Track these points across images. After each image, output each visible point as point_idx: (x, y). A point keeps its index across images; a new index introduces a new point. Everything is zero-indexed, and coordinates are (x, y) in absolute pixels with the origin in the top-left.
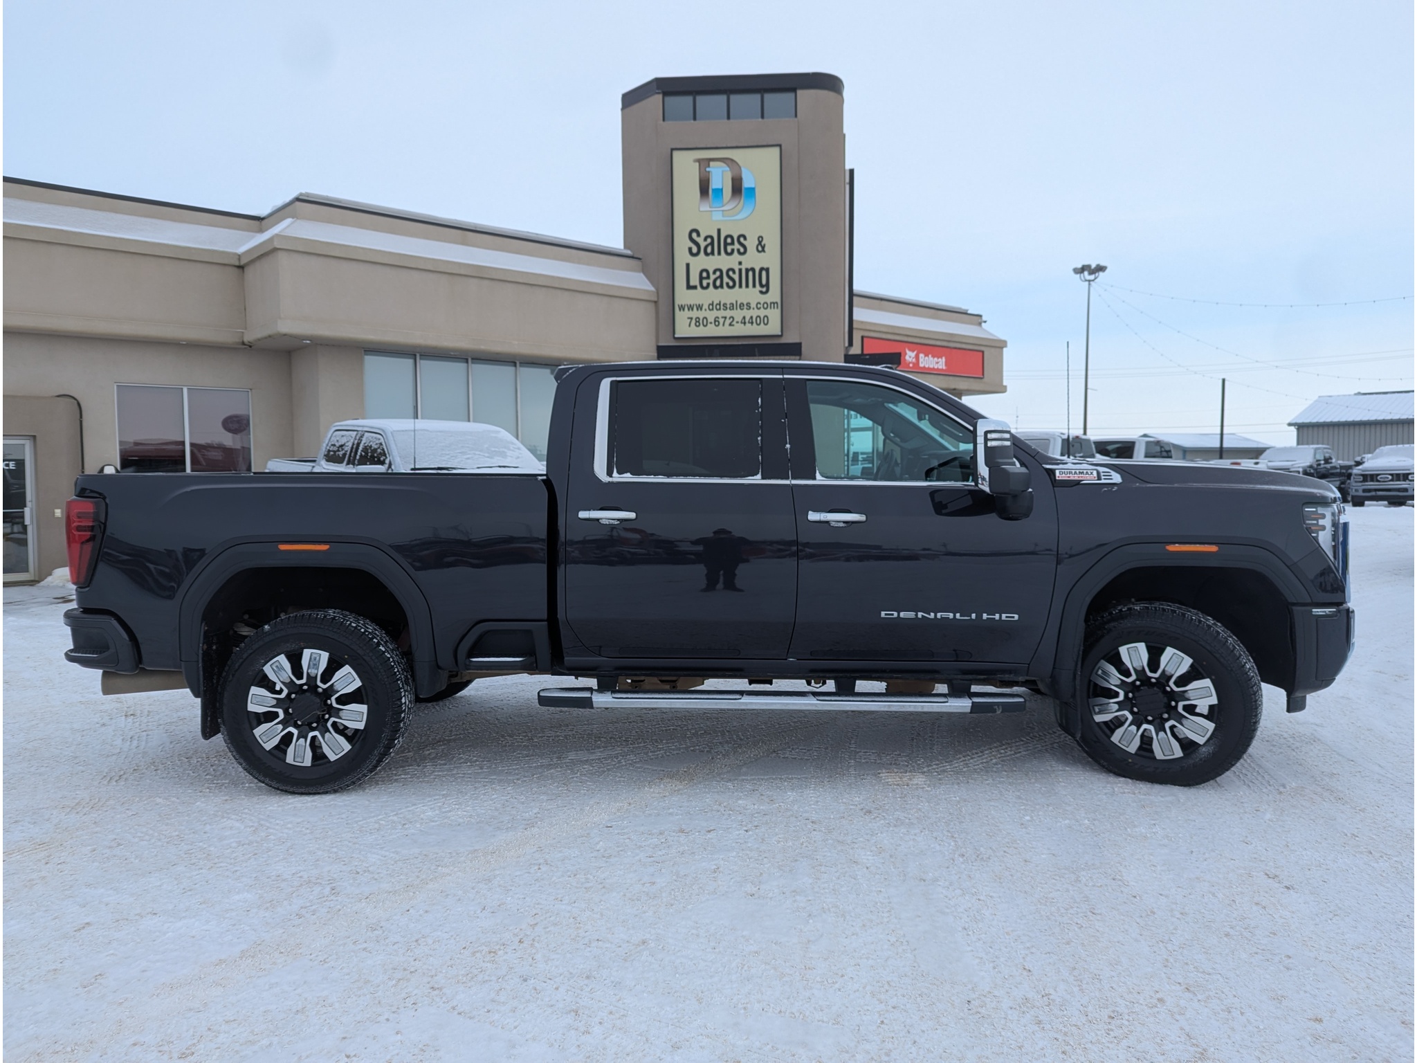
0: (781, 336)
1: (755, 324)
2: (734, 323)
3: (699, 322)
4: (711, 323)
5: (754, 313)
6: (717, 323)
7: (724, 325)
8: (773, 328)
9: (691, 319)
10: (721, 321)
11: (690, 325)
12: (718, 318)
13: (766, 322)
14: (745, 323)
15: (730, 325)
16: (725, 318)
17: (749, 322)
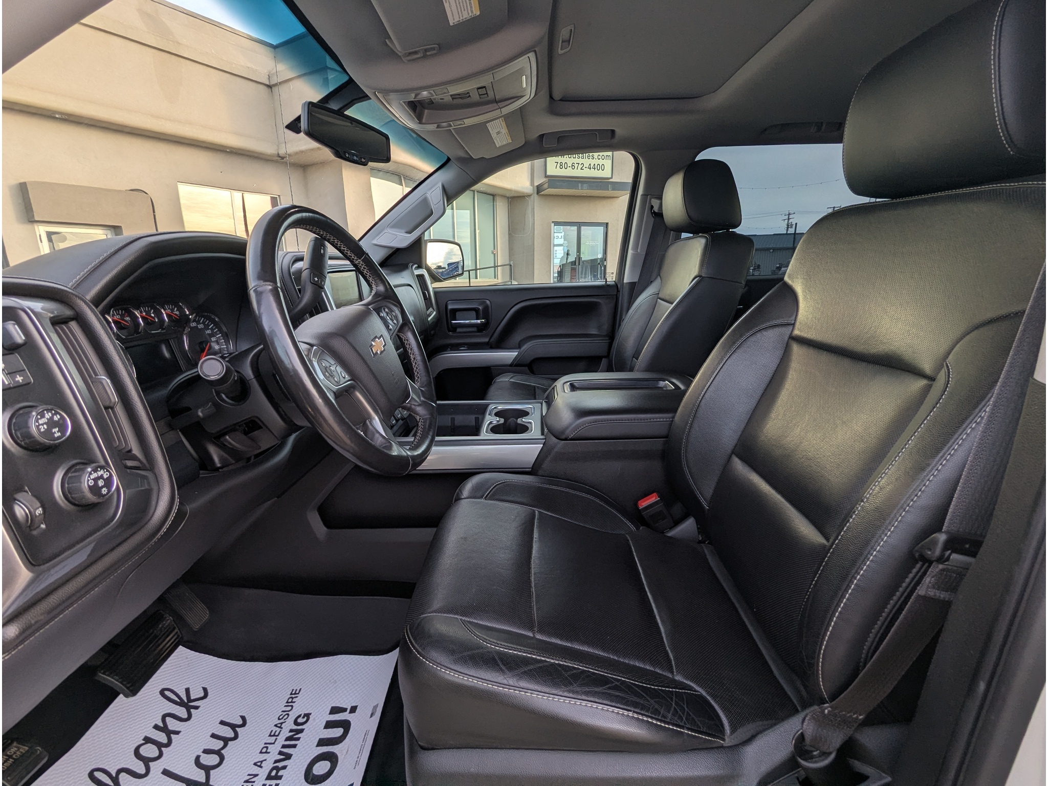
0: (612, 178)
1: (596, 169)
2: (584, 168)
4: (569, 167)
5: (596, 162)
6: (573, 167)
7: (577, 169)
8: (606, 173)
9: (558, 163)
10: (576, 165)
11: (556, 168)
12: (574, 163)
13: (603, 168)
14: (590, 168)
15: (581, 169)
16: (579, 164)
17: (593, 168)
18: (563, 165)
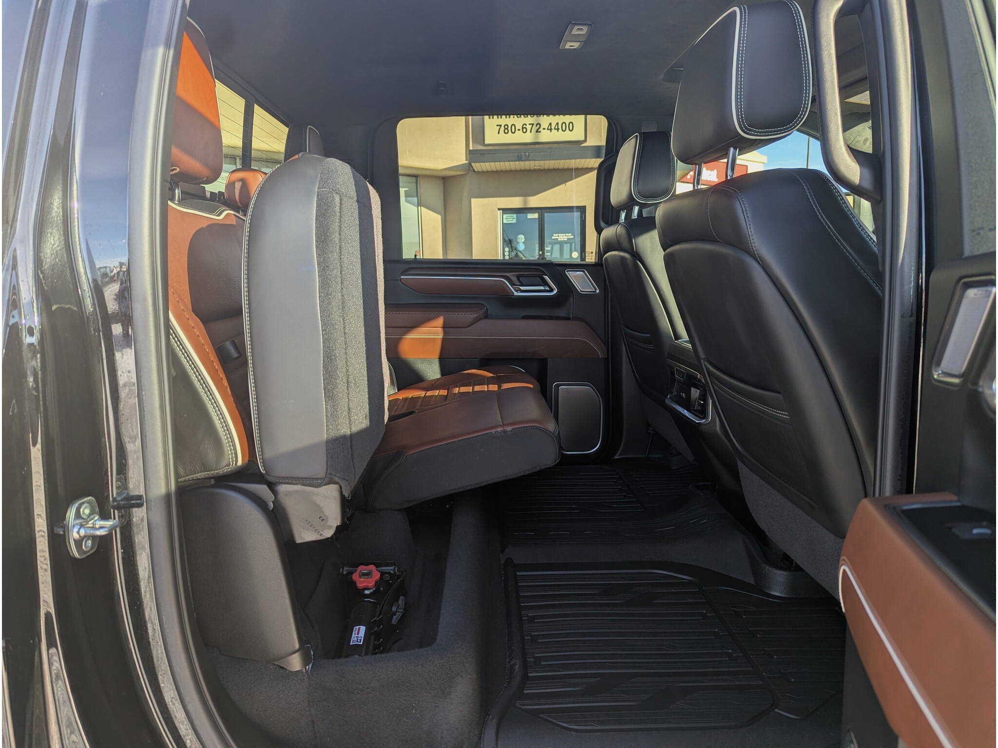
0: (585, 140)
1: (560, 130)
2: (541, 129)
3: (507, 129)
4: (519, 130)
6: (525, 130)
7: (531, 132)
8: (577, 135)
9: (501, 126)
10: (529, 127)
11: (499, 133)
12: (526, 125)
13: (571, 129)
14: (551, 130)
15: (537, 132)
16: (533, 125)
17: (555, 129)
18: (509, 129)
